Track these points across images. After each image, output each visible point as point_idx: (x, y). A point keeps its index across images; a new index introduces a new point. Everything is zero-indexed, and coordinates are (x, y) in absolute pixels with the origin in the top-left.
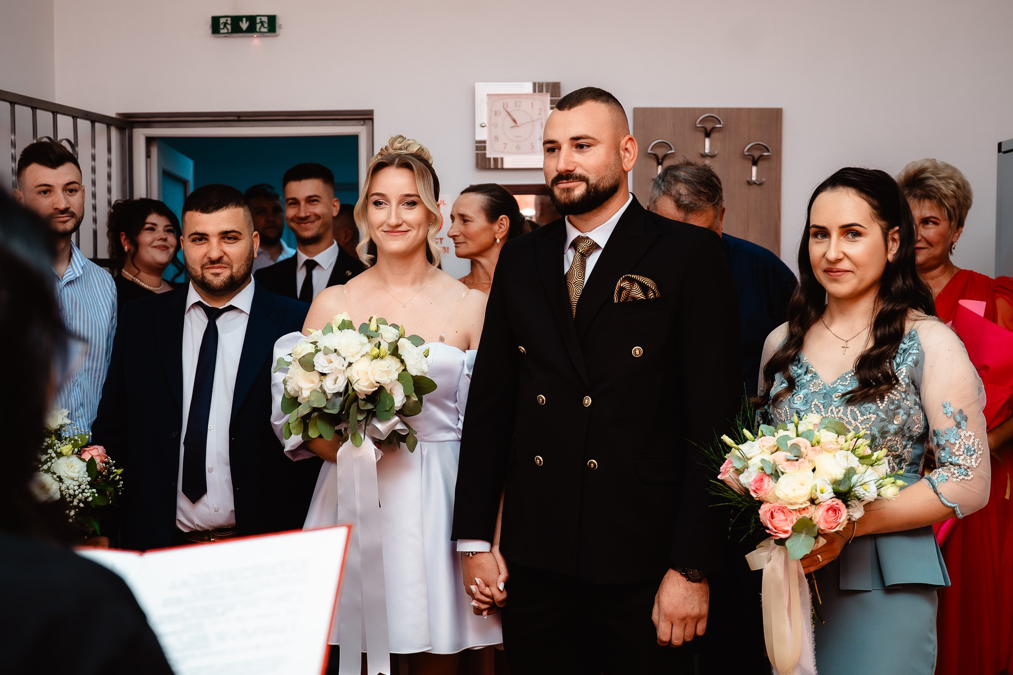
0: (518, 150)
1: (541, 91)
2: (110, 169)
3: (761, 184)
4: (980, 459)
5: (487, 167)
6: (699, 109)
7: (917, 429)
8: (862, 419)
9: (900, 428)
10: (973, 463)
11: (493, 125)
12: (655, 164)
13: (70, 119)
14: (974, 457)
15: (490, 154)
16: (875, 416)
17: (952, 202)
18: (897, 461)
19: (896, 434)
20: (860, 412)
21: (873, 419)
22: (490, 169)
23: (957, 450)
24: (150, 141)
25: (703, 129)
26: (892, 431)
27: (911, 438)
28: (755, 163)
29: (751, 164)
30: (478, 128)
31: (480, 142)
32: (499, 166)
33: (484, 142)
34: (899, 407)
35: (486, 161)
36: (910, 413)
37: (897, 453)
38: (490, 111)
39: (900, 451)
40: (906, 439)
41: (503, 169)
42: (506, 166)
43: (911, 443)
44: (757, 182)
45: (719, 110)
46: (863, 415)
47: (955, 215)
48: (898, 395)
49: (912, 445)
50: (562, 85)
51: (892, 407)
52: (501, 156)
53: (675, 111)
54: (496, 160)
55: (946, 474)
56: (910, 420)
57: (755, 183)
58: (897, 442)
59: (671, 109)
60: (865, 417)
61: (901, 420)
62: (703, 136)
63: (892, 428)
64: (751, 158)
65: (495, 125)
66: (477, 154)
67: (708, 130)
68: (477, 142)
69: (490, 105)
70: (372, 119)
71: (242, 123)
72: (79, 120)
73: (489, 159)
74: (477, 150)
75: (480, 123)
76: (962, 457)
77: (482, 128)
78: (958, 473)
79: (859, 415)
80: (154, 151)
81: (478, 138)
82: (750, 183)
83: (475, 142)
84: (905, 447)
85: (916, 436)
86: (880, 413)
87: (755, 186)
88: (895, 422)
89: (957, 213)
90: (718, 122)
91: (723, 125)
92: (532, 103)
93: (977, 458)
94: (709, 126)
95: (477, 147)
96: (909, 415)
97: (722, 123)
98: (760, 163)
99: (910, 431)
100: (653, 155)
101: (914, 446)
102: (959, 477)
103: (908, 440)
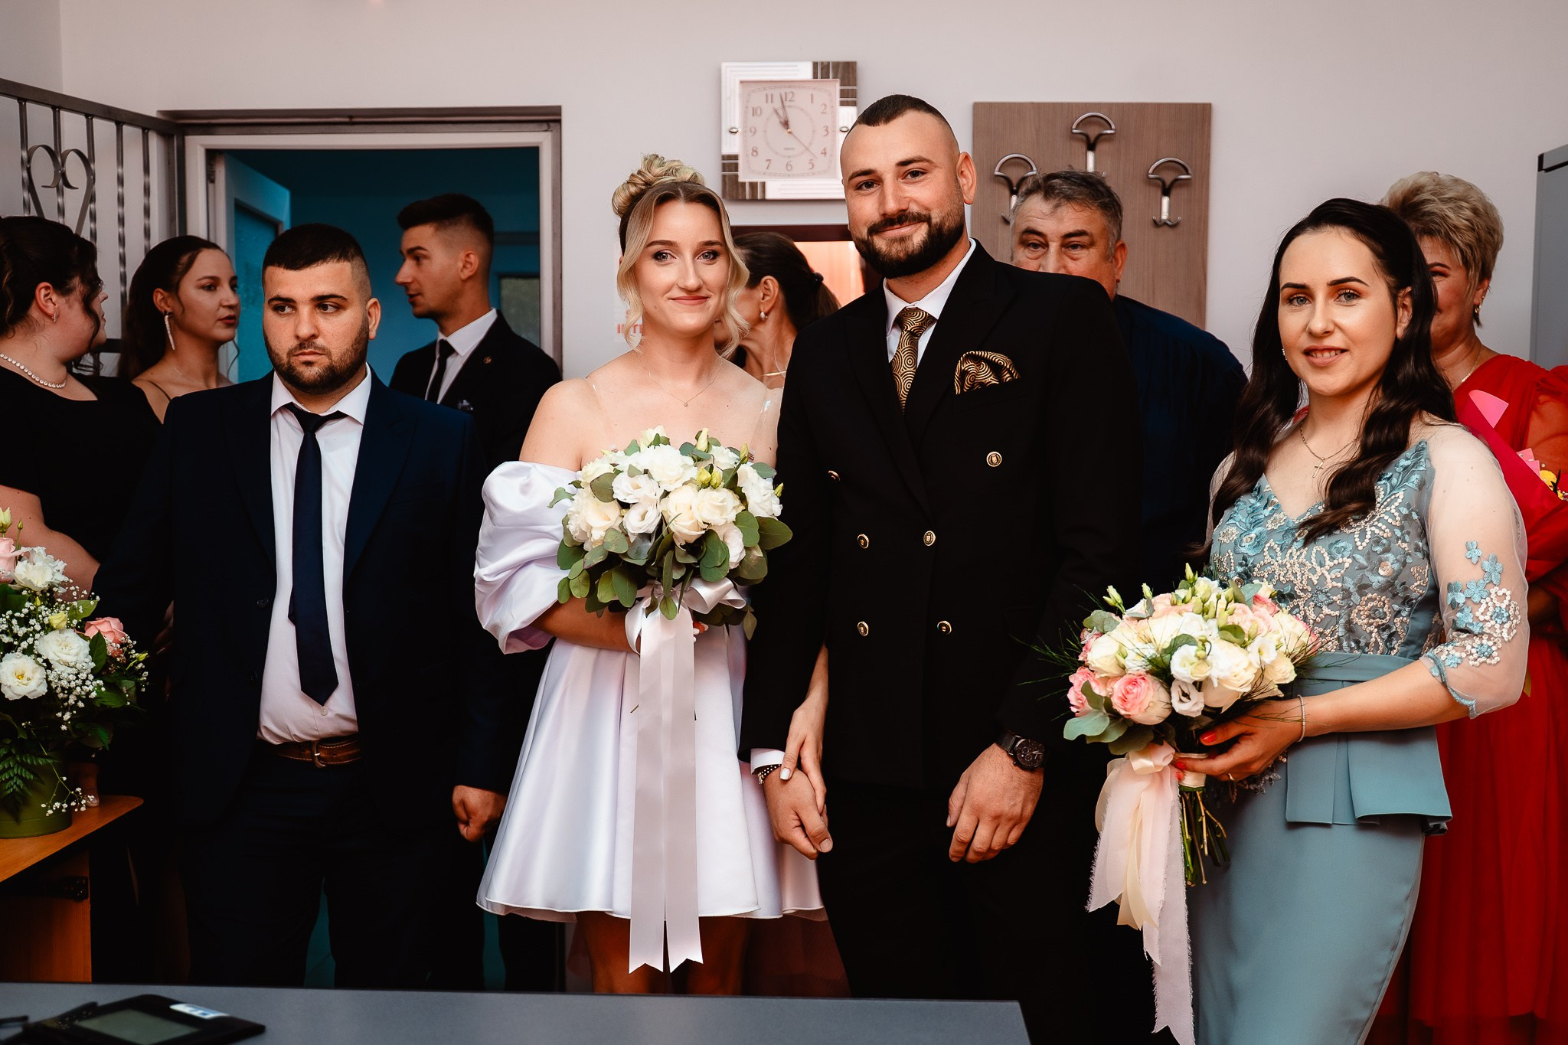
0: (789, 171)
1: (825, 75)
2: (149, 200)
3: (1174, 226)
4: (1515, 631)
5: (740, 197)
6: (1077, 105)
7: (1418, 589)
8: (1332, 564)
9: (1388, 582)
10: (1505, 635)
11: (750, 131)
12: (1007, 192)
13: (82, 119)
14: (1507, 626)
15: (744, 176)
16: (1350, 560)
17: (1468, 238)
18: (1385, 635)
19: (1382, 590)
20: (1329, 554)
21: (1347, 565)
22: (744, 200)
23: (1482, 614)
24: (212, 155)
25: (1084, 137)
26: (1375, 585)
27: (1407, 601)
28: (1166, 192)
29: (1159, 193)
30: (726, 135)
31: (729, 157)
32: (759, 197)
33: (736, 157)
34: (1387, 550)
35: (737, 187)
36: (1405, 560)
37: (1384, 621)
38: (745, 108)
39: (1388, 618)
40: (1401, 601)
41: (764, 200)
42: (769, 196)
43: (1408, 609)
44: (1169, 223)
45: (1110, 106)
46: (1332, 558)
47: (1474, 259)
48: (1387, 530)
49: (1410, 612)
50: (859, 65)
51: (1379, 549)
52: (763, 180)
53: (1039, 107)
54: (753, 185)
55: (1458, 654)
56: (1405, 572)
57: (1165, 224)
58: (1384, 604)
59: (1033, 104)
60: (1336, 562)
61: (1391, 570)
62: (1084, 147)
63: (1377, 580)
64: (1160, 183)
65: (753, 131)
66: (724, 177)
67: (1092, 140)
68: (724, 157)
69: (746, 99)
70: (559, 121)
71: (356, 127)
72: (95, 121)
73: (744, 184)
74: (724, 170)
75: (728, 127)
76: (1489, 625)
77: (732, 135)
78: (1477, 652)
79: (1327, 558)
80: (221, 172)
81: (727, 150)
82: (1157, 224)
83: (720, 158)
84: (1398, 613)
85: (1416, 599)
86: (1358, 556)
87: (1166, 228)
88: (1381, 572)
89: (1478, 255)
90: (1108, 126)
91: (1115, 130)
92: (812, 95)
93: (1510, 629)
94: (1093, 132)
95: (724, 164)
96: (1404, 564)
97: (1113, 127)
98: (1174, 192)
99: (1406, 589)
100: (1003, 179)
101: (1415, 616)
102: (1478, 660)
103: (1403, 603)
